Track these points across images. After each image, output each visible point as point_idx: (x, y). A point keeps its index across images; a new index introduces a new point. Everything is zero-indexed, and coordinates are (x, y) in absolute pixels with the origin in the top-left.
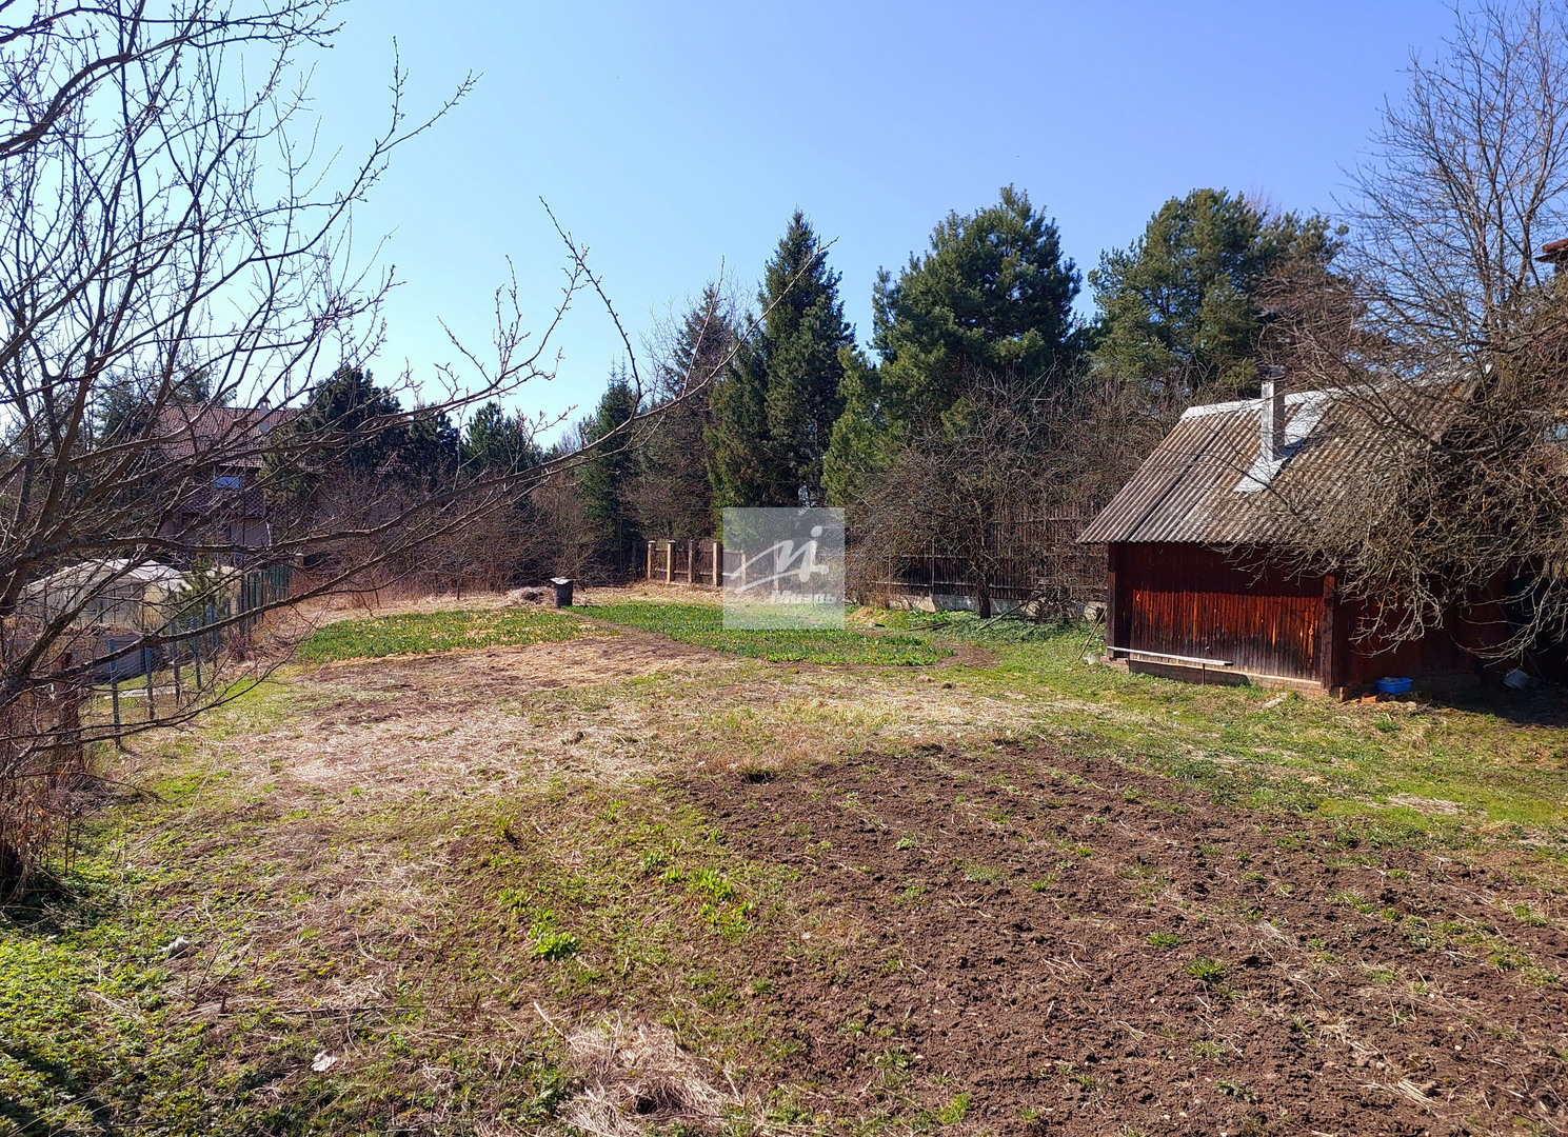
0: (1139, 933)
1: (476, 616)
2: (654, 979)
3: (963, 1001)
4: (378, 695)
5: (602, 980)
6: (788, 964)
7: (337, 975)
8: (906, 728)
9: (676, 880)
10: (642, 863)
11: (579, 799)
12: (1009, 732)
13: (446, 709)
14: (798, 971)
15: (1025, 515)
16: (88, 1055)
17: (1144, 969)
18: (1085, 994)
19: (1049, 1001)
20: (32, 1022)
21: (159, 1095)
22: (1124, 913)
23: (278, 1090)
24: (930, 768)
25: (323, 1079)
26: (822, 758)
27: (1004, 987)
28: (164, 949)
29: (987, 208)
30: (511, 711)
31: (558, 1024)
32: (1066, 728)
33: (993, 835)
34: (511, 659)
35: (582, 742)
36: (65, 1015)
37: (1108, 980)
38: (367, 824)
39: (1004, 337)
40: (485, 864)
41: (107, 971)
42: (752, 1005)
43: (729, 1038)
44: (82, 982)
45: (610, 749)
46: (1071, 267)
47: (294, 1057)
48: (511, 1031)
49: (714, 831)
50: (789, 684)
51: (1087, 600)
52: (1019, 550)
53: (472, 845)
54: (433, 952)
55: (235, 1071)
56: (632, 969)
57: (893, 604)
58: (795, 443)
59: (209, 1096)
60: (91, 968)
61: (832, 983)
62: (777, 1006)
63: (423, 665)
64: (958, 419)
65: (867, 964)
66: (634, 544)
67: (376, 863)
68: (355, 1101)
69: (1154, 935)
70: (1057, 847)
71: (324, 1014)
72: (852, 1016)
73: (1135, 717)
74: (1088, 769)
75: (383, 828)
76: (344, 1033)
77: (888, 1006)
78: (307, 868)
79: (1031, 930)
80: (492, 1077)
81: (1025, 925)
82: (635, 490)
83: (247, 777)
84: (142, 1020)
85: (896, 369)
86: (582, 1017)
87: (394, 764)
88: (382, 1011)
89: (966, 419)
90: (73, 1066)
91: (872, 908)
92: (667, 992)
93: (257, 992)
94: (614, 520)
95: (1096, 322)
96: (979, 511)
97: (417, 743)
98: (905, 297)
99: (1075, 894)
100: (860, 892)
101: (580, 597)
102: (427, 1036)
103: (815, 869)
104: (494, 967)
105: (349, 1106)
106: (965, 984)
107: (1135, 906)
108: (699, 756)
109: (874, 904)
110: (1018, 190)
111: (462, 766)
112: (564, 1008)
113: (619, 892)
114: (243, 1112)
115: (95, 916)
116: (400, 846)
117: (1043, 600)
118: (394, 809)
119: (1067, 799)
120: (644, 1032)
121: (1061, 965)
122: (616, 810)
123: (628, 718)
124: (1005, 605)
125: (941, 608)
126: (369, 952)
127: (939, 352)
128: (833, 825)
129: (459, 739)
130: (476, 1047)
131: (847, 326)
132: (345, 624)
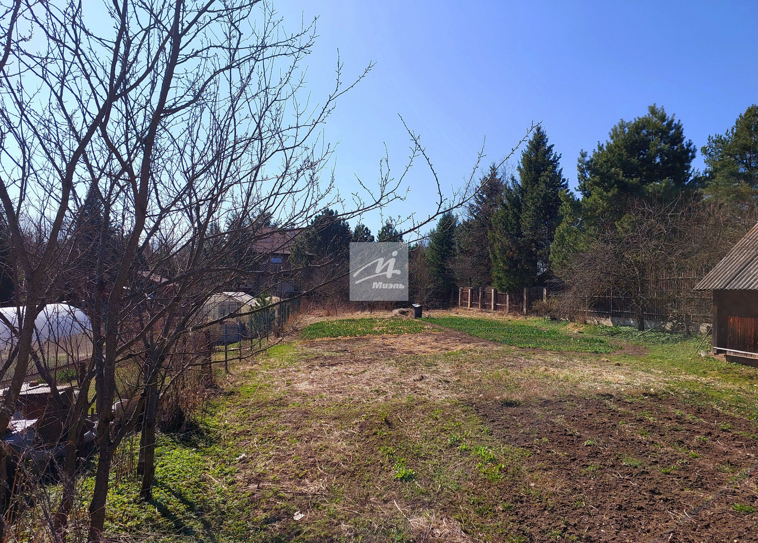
0: (728, 503)
1: (378, 321)
2: (453, 497)
3: (619, 527)
4: (334, 354)
5: (427, 494)
6: (522, 497)
7: (307, 478)
8: (593, 385)
9: (465, 450)
10: (449, 440)
11: (420, 407)
12: (652, 389)
13: (362, 361)
14: (527, 501)
15: (664, 275)
16: (204, 500)
17: (730, 524)
18: (692, 532)
19: (670, 533)
20: (184, 483)
21: (230, 522)
22: (718, 491)
23: (278, 526)
24: (605, 406)
25: (297, 524)
26: (545, 396)
27: (643, 522)
28: (237, 459)
29: (641, 117)
30: (391, 364)
31: (404, 512)
32: (686, 389)
33: (640, 442)
34: (392, 340)
35: (423, 381)
36: (196, 482)
37: (707, 526)
38: (325, 411)
39: (651, 183)
40: (375, 434)
41: (214, 466)
42: (502, 516)
43: (489, 530)
44: (204, 469)
45: (436, 384)
46: (690, 145)
47: (286, 512)
48: (383, 513)
49: (486, 428)
50: (529, 359)
51: (701, 322)
52: (661, 294)
53: (370, 424)
54: (350, 472)
55: (261, 516)
56: (442, 490)
57: (589, 321)
58: (535, 239)
59: (250, 525)
60: (208, 464)
61: (545, 510)
62: (515, 518)
63: (353, 342)
64: (625, 225)
65: (565, 502)
66: (452, 289)
67: (327, 429)
68: (310, 536)
69: (738, 505)
70: (678, 451)
71: (300, 494)
72: (555, 527)
73: (729, 385)
74: (699, 412)
75: (331, 413)
76: (308, 504)
77: (575, 525)
78: (298, 428)
79: (661, 494)
80: (372, 533)
81: (657, 491)
82: (454, 262)
83: (276, 387)
84: (226, 488)
85: (590, 200)
86: (416, 511)
87: (338, 385)
88: (325, 496)
89: (630, 225)
90: (198, 504)
91: (569, 474)
92: (459, 504)
93: (273, 481)
94: (443, 278)
95: (706, 173)
96: (637, 273)
97: (349, 376)
98: (595, 164)
99: (688, 477)
100: (563, 465)
101: (425, 314)
102: (344, 510)
103: (539, 451)
104: (377, 482)
105: (308, 538)
106: (620, 518)
107: (725, 488)
108: (480, 392)
109: (570, 472)
110: (658, 107)
111: (368, 388)
112: (408, 505)
113: (438, 453)
114: (263, 534)
115: (211, 442)
116: (338, 422)
117: (675, 322)
118: (337, 405)
119: (685, 427)
120: (445, 521)
121: (678, 515)
122: (438, 414)
123: (445, 371)
124: (653, 324)
125: (615, 325)
126: (321, 469)
127: (614, 191)
128: (550, 431)
129: (367, 375)
130: (365, 518)
131: (564, 180)
132: (322, 323)
